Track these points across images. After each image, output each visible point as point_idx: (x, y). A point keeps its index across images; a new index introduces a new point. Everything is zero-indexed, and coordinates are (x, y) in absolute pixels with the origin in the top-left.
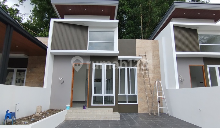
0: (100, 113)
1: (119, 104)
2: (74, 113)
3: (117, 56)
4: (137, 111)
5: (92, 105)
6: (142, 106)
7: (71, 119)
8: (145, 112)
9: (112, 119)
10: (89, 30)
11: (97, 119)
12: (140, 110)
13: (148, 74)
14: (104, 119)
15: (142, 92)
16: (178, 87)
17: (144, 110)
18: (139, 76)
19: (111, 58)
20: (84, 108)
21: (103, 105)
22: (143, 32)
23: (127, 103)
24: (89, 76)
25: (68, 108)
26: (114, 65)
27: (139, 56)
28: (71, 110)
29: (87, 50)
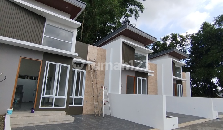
0: (52, 117)
1: (69, 106)
2: (19, 118)
3: (72, 58)
4: (82, 113)
5: (40, 107)
6: (86, 108)
7: (17, 126)
8: (89, 113)
9: (67, 122)
10: (47, 22)
11: (51, 123)
12: (84, 112)
13: (96, 79)
14: (58, 123)
15: (88, 95)
16: (120, 93)
17: (88, 111)
18: (87, 80)
19: (67, 59)
20: (32, 112)
21: (53, 107)
22: (83, 35)
23: (73, 105)
24: (40, 74)
25: (11, 112)
26: (69, 66)
27: (90, 61)
28: (16, 116)
29: (41, 44)
